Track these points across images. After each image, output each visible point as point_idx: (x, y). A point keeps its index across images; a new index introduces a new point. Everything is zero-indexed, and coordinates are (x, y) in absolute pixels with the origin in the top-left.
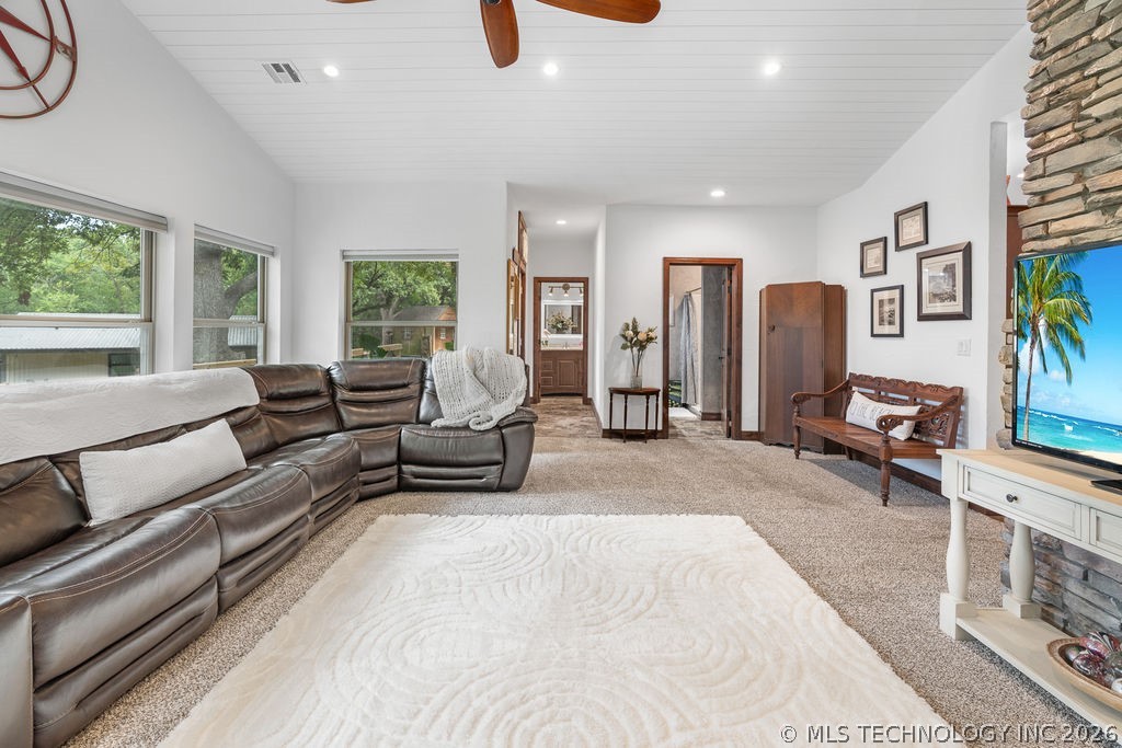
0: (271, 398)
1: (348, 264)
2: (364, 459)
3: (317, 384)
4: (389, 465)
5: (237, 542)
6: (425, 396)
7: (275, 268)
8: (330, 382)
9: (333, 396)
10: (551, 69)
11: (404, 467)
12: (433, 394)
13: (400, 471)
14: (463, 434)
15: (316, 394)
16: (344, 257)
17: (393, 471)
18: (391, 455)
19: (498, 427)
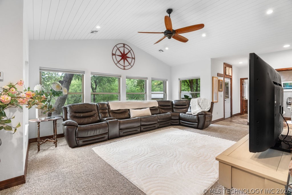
0: (161, 106)
1: (180, 81)
2: (172, 118)
3: (170, 104)
4: (178, 120)
5: (143, 123)
6: (189, 108)
7: (167, 82)
8: (172, 104)
9: (173, 106)
10: (204, 35)
11: (181, 121)
12: (190, 108)
13: (179, 121)
14: (190, 115)
15: (169, 106)
16: (179, 80)
17: (178, 121)
18: (178, 118)
19: (198, 115)
